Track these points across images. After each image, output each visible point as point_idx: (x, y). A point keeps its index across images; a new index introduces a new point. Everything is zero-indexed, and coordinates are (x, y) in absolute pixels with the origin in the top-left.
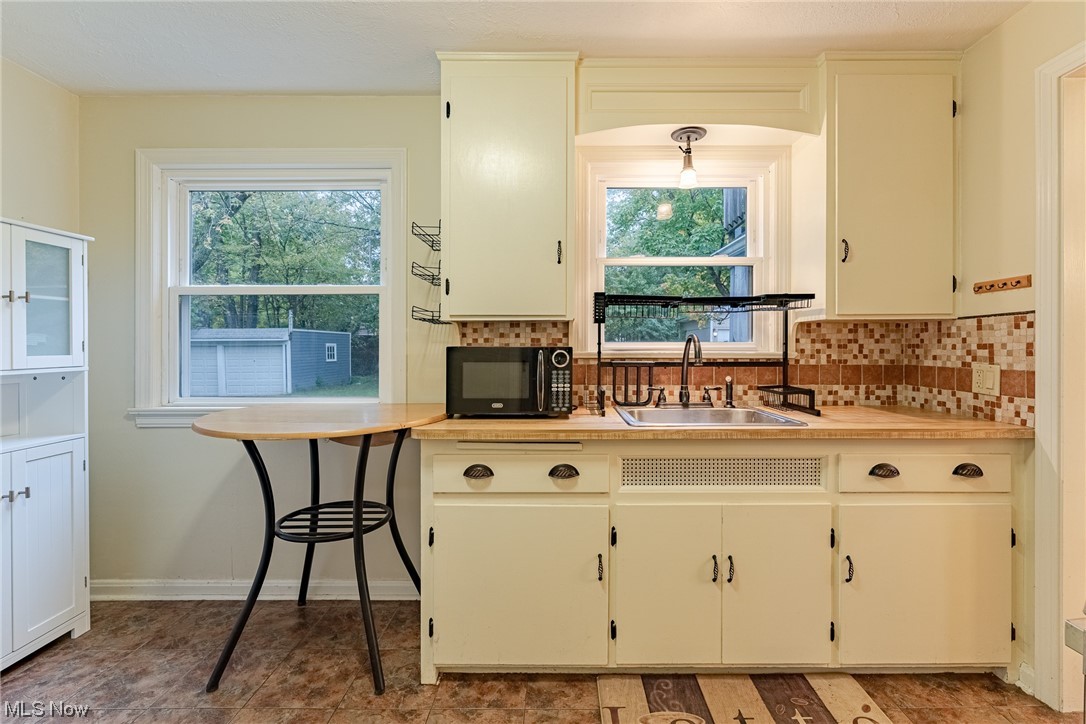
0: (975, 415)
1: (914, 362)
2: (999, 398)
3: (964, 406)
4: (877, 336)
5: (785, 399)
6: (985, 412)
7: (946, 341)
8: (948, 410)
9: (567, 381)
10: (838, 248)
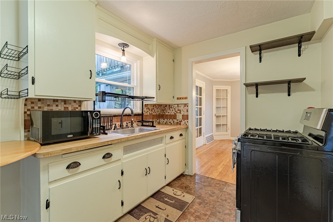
0: (177, 124)
1: (163, 114)
2: (182, 120)
3: (175, 122)
4: (157, 108)
5: (142, 123)
6: (179, 123)
7: (171, 109)
8: (171, 123)
9: (99, 123)
10: (158, 87)
